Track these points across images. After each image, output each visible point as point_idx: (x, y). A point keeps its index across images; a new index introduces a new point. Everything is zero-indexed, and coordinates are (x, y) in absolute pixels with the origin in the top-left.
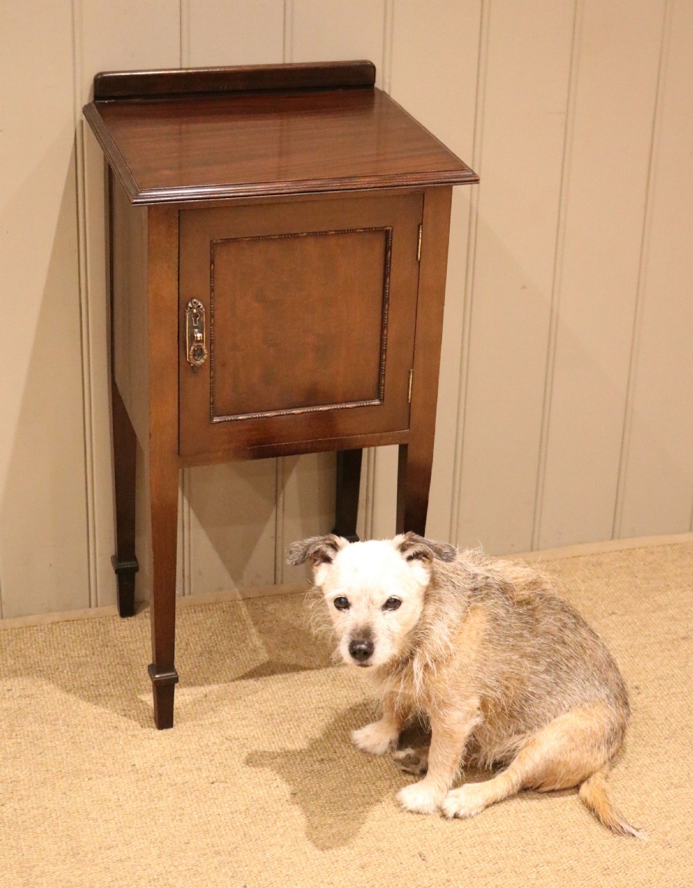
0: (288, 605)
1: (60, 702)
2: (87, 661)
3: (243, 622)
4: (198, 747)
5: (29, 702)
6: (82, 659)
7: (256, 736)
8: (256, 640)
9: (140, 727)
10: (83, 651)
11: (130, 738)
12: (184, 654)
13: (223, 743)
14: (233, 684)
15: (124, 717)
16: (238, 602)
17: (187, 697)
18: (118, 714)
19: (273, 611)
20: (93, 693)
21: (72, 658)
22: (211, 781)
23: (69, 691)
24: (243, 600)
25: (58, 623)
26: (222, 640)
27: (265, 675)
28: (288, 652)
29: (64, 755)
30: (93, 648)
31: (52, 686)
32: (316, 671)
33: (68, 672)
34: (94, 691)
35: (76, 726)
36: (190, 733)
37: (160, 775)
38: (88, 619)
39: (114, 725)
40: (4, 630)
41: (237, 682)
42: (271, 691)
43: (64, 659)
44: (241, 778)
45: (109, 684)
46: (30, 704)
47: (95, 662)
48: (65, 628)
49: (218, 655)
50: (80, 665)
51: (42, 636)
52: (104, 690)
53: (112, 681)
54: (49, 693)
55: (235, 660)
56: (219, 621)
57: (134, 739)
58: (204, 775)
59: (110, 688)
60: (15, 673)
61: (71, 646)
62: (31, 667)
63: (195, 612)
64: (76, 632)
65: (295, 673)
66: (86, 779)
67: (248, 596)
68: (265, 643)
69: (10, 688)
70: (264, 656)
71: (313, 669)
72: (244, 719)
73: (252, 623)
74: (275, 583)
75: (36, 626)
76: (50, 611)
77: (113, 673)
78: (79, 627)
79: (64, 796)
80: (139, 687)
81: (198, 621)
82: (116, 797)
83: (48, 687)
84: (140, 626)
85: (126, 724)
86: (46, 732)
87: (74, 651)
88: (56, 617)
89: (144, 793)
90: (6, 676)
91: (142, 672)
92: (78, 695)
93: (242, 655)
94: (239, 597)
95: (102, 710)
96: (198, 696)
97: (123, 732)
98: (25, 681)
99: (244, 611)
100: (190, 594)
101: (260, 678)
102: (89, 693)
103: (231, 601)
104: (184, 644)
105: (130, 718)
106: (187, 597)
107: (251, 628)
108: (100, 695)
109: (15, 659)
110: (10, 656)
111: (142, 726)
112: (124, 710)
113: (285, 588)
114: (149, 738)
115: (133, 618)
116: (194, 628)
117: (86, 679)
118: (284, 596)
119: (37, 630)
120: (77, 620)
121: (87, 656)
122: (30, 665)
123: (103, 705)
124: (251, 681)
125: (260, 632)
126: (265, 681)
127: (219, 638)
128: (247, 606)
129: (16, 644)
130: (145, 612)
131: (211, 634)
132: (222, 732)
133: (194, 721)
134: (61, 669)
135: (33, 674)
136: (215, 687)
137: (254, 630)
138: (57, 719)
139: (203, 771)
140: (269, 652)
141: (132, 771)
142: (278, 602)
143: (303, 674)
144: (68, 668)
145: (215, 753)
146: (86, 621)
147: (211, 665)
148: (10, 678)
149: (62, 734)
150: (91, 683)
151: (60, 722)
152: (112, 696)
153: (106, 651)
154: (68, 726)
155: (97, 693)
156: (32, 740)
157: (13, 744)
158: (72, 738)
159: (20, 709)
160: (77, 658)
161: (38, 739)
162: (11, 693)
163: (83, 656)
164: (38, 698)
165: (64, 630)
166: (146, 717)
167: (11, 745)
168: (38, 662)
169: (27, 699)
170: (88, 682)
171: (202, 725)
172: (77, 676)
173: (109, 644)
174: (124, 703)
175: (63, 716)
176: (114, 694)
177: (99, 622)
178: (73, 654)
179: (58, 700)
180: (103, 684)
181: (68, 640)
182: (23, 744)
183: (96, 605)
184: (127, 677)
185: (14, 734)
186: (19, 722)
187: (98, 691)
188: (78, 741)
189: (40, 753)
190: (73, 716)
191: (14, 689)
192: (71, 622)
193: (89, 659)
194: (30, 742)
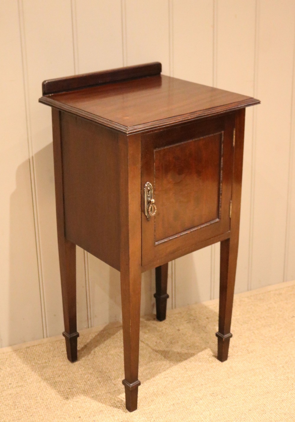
1: (37, 388)
2: (47, 365)
5: (21, 389)
6: (44, 364)
9: (79, 397)
10: (44, 360)
11: (75, 403)
12: (94, 357)
16: (115, 329)
17: (99, 379)
18: (67, 391)
20: (52, 381)
21: (39, 364)
23: (40, 382)
25: (29, 347)
26: (111, 348)
29: (43, 416)
30: (48, 359)
33: (38, 372)
34: (53, 380)
35: (47, 400)
36: (105, 397)
39: (66, 397)
40: (3, 353)
43: (35, 365)
44: (135, 418)
45: (60, 376)
46: (22, 390)
47: (51, 365)
49: (111, 355)
51: (22, 355)
52: (58, 379)
54: (30, 384)
55: (119, 357)
57: (77, 403)
58: (116, 419)
60: (12, 375)
61: (38, 358)
62: (20, 371)
64: (39, 351)
69: (10, 383)
75: (19, 350)
76: (24, 342)
77: (61, 370)
78: (40, 348)
80: (75, 376)
81: (97, 340)
83: (29, 380)
85: (72, 396)
86: (32, 404)
88: (28, 344)
91: (75, 368)
92: (45, 383)
96: (105, 378)
97: (71, 400)
98: (18, 379)
102: (51, 382)
104: (93, 352)
105: (73, 393)
106: (90, 328)
108: (56, 382)
109: (11, 368)
110: (8, 366)
112: (70, 389)
114: (85, 402)
116: (96, 343)
117: (48, 375)
119: (19, 352)
120: (38, 345)
123: (58, 387)
129: (10, 360)
135: (21, 375)
138: (37, 397)
141: (80, 420)
144: (38, 370)
147: (108, 361)
148: (10, 378)
149: (41, 404)
150: (51, 376)
151: (39, 398)
153: (55, 359)
154: (43, 400)
155: (54, 381)
156: (26, 409)
157: (17, 412)
158: (46, 406)
159: (17, 393)
160: (41, 364)
161: (29, 408)
162: (11, 385)
163: (44, 363)
164: (25, 387)
165: (32, 351)
166: (81, 391)
167: (16, 413)
168: (22, 368)
169: (20, 387)
170: (49, 376)
171: (110, 392)
172: (43, 373)
173: (56, 356)
174: (69, 385)
175: (40, 394)
176: (63, 381)
177: (50, 345)
178: (39, 362)
179: (36, 387)
180: (56, 376)
181: (35, 356)
182: (22, 411)
183: (47, 337)
184: (68, 371)
185: (16, 407)
186: (18, 400)
187: (55, 380)
188: (49, 407)
189: (31, 416)
190: (44, 394)
191: (12, 383)
192: (36, 346)
193: (47, 364)
194: (25, 410)
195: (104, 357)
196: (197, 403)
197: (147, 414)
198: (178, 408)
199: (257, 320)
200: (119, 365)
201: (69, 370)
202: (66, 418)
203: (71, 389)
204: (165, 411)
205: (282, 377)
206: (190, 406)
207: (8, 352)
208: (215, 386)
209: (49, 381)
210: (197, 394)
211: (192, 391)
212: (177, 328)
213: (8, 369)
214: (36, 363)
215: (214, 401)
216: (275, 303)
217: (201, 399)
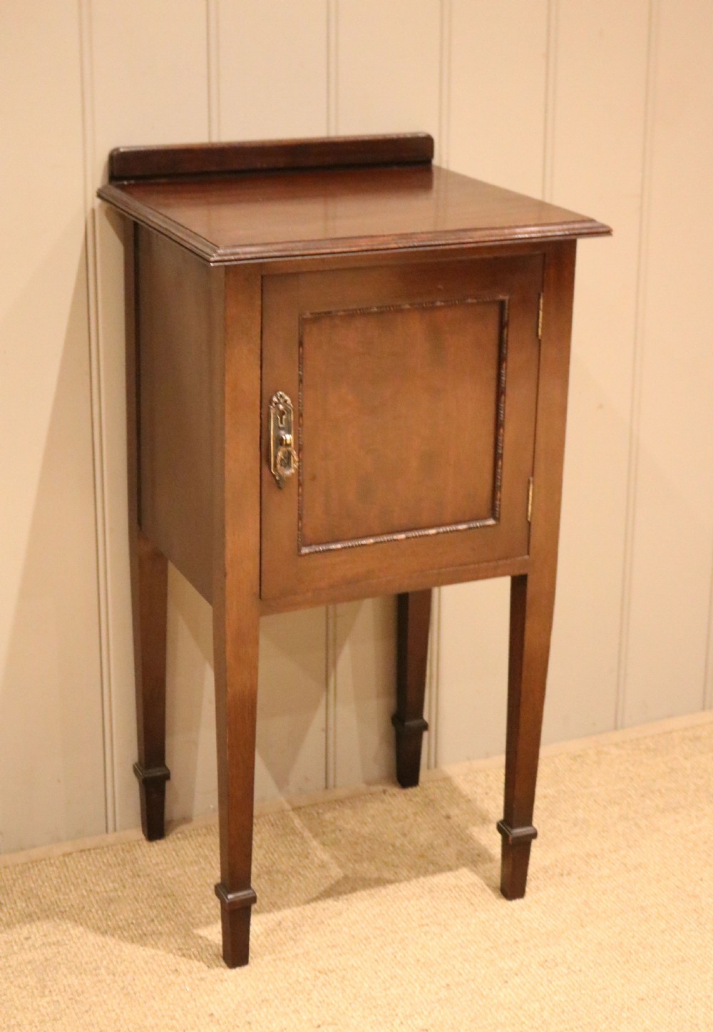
0: (348, 812)
1: (97, 947)
2: (119, 896)
3: (300, 835)
4: (287, 985)
5: (56, 951)
6: (111, 894)
8: (322, 855)
10: (111, 885)
11: (197, 982)
13: (316, 977)
14: (308, 906)
15: (183, 958)
16: (287, 813)
17: (256, 927)
18: (174, 954)
19: (332, 820)
20: (135, 932)
21: (98, 893)
22: (316, 1024)
23: (104, 933)
24: (293, 810)
25: (71, 854)
27: (345, 893)
28: (365, 865)
29: (118, 1011)
30: (121, 881)
31: (81, 929)
33: (97, 911)
34: (136, 930)
35: (124, 974)
36: (272, 969)
37: (249, 1023)
38: (107, 847)
39: (173, 968)
40: (5, 868)
41: (313, 904)
42: (357, 911)
43: (88, 895)
45: (153, 921)
46: (59, 952)
47: (128, 896)
48: (81, 859)
51: (54, 871)
52: (149, 928)
53: (156, 917)
55: (301, 879)
57: (203, 983)
58: (305, 1018)
59: (156, 925)
60: (30, 917)
61: (94, 880)
62: (49, 908)
64: (96, 863)
67: (298, 805)
68: (334, 857)
69: (27, 936)
70: (336, 872)
71: (401, 881)
72: (334, 946)
73: (311, 835)
74: (327, 787)
75: (44, 860)
76: (59, 840)
77: (155, 907)
78: (98, 857)
83: (77, 931)
84: (174, 850)
85: (188, 966)
86: (88, 984)
87: (98, 885)
88: (68, 847)
90: (19, 922)
91: (191, 903)
92: (116, 936)
93: (309, 873)
94: (287, 807)
95: (153, 951)
96: (269, 925)
97: (186, 976)
98: (46, 926)
99: (297, 822)
102: (131, 933)
103: (280, 813)
105: (191, 958)
107: (311, 841)
108: (145, 934)
109: (26, 901)
110: (19, 898)
111: (208, 967)
112: (180, 949)
113: (341, 793)
114: (222, 981)
115: (161, 843)
117: (122, 917)
118: (341, 802)
119: (46, 864)
120: (94, 849)
121: (116, 890)
122: (46, 907)
123: (152, 945)
124: (330, 902)
125: (324, 844)
128: (299, 816)
129: (24, 883)
130: (176, 833)
132: (312, 964)
134: (87, 908)
135: (53, 917)
136: (287, 912)
137: (315, 844)
138: (98, 968)
139: (302, 1013)
140: (341, 866)
141: (212, 1021)
142: (335, 809)
144: (96, 906)
145: (311, 990)
146: (106, 849)
148: (24, 923)
149: (109, 985)
150: (130, 921)
151: (103, 971)
152: (161, 934)
154: (114, 975)
155: (140, 932)
156: (71, 996)
157: (48, 1003)
158: (122, 989)
159: (46, 960)
160: (105, 894)
161: (79, 995)
162: (30, 942)
163: (111, 891)
164: (67, 945)
165: (80, 862)
166: (210, 955)
167: (46, 1005)
168: (56, 903)
169: (53, 947)
170: (126, 920)
171: (284, 959)
172: (110, 914)
173: (141, 874)
174: (179, 940)
175: (105, 963)
176: (163, 931)
177: (123, 850)
178: (98, 889)
179: (93, 944)
180: (145, 921)
181: (88, 873)
182: (62, 1002)
183: (115, 830)
184: (173, 910)
185: (47, 992)
186: (50, 975)
187: (142, 930)
188: (132, 992)
189: (87, 1012)
190: (117, 962)
191: (32, 936)
192: (87, 852)
193: (120, 894)
194: (70, 999)
195: (264, 878)
196: (507, 982)
199: (643, 796)
200: (304, 895)
201: (175, 906)
202: (177, 1016)
204: (426, 1001)
206: (491, 989)
209: (128, 932)
211: (493, 955)
212: (444, 813)
216: (686, 758)
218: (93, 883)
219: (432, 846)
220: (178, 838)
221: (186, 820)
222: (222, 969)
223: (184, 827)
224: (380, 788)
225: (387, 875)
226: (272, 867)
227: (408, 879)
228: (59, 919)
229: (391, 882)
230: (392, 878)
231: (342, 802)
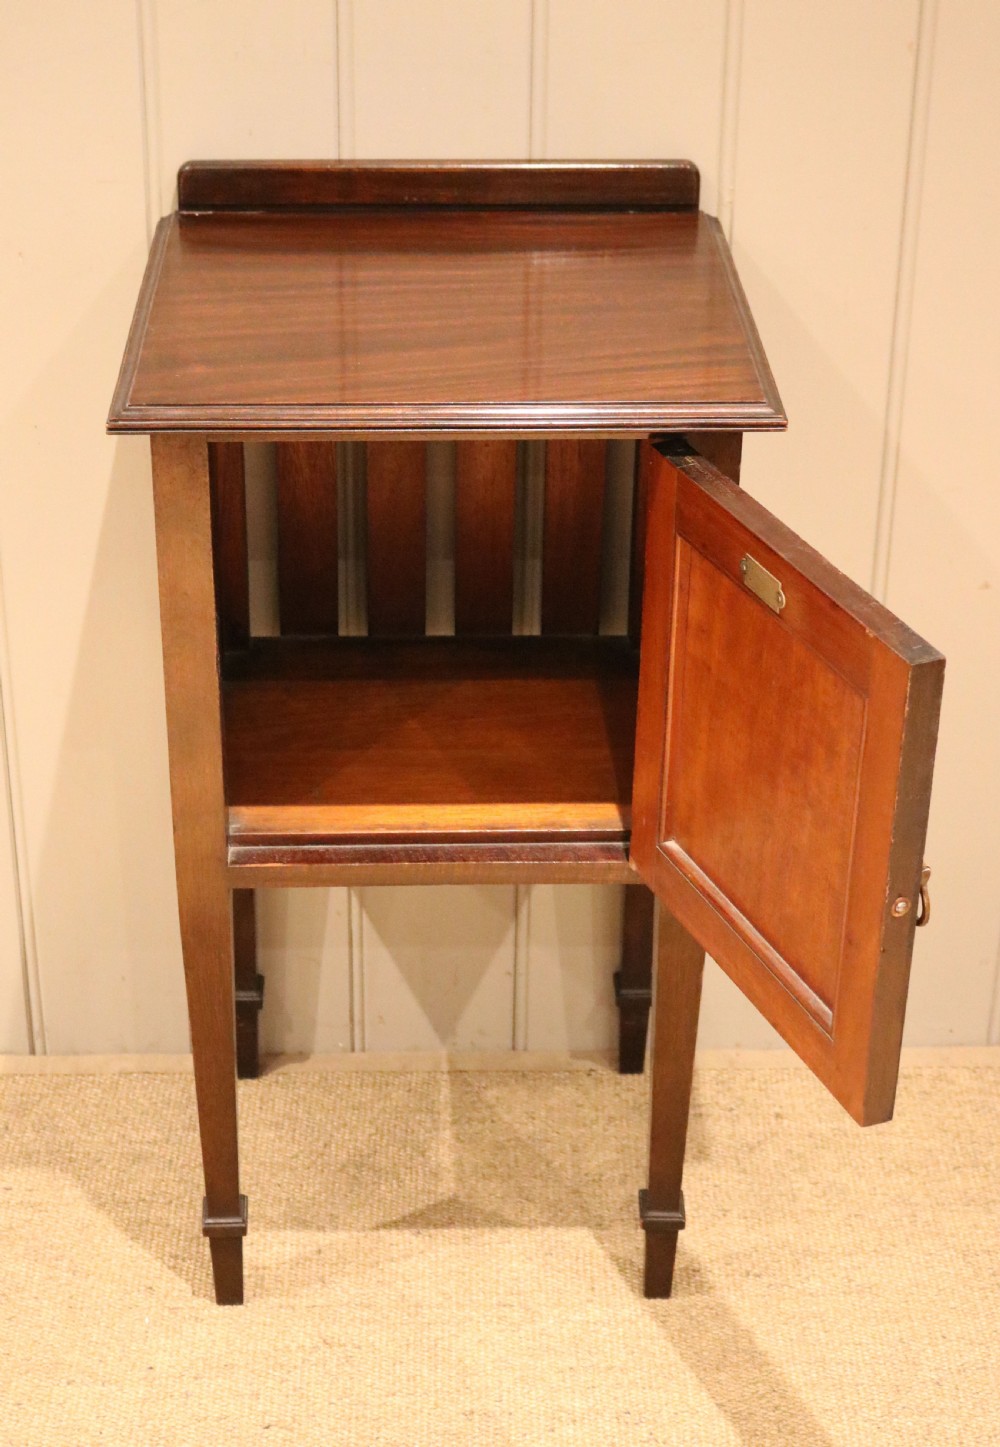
0: (523, 1094)
1: (79, 1225)
2: (153, 1154)
3: (436, 1116)
4: (271, 1350)
5: (29, 1217)
6: (145, 1148)
7: (377, 1344)
8: (444, 1152)
9: (190, 1294)
10: (153, 1133)
11: (166, 1313)
12: (314, 1163)
13: (316, 1348)
14: (375, 1234)
15: (170, 1272)
16: (439, 1076)
17: (288, 1249)
18: (163, 1262)
19: (493, 1101)
20: (138, 1215)
21: (130, 1143)
22: (267, 1422)
23: (101, 1206)
24: (449, 1072)
25: (131, 1073)
26: (388, 1145)
27: (436, 1226)
28: (493, 1185)
29: (47, 1329)
30: (170, 1130)
31: (78, 1192)
32: (526, 1230)
33: (113, 1169)
34: (142, 1211)
35: (87, 1276)
36: (268, 1320)
37: (187, 1395)
39: (149, 1283)
40: (40, 1075)
41: (382, 1232)
42: (434, 1259)
43: (117, 1143)
45: (171, 1202)
46: (30, 1220)
47: (164, 1157)
48: (139, 1086)
49: (371, 1174)
50: (138, 1158)
51: (96, 1095)
52: (159, 1214)
53: (178, 1198)
55: (395, 1186)
56: (397, 1106)
57: (172, 1316)
58: (260, 1408)
59: (169, 1212)
60: (28, 1158)
61: (136, 1121)
62: (58, 1151)
63: (361, 1085)
64: (154, 1095)
65: (487, 1230)
66: (64, 1381)
67: (460, 1066)
68: (459, 1163)
69: (9, 1185)
70: (447, 1187)
71: (521, 1226)
72: (368, 1307)
73: (449, 1119)
74: (514, 1048)
75: (94, 1075)
76: (124, 1050)
77: (186, 1182)
78: (162, 1086)
79: (16, 1408)
81: (360, 1103)
82: (99, 1426)
83: (71, 1193)
84: (261, 1099)
85: (169, 1285)
86: (36, 1278)
87: (137, 1130)
88: (130, 1062)
89: (148, 1427)
90: (12, 1162)
92: (113, 1214)
93: (411, 1180)
94: (445, 1067)
95: (140, 1251)
96: (309, 1248)
97: (158, 1299)
98: (39, 1176)
99: (444, 1093)
100: (363, 1050)
101: (424, 1232)
102: (133, 1215)
103: (429, 1073)
104: (321, 1144)
105: (180, 1275)
106: (357, 1054)
107: (444, 1129)
108: (148, 1221)
109: (38, 1132)
110: (33, 1126)
111: (194, 1293)
113: (528, 1060)
114: (197, 1318)
115: (254, 1082)
116: (349, 1114)
117: (137, 1187)
118: (522, 1075)
121: (155, 1142)
122: (57, 1147)
123: (145, 1241)
124: (407, 1234)
125: (458, 1139)
126: (430, 1236)
127: (385, 1141)
128: (453, 1085)
129: (51, 1102)
130: (279, 1074)
131: (373, 1131)
132: (323, 1327)
133: (284, 1298)
134: (104, 1162)
135: (55, 1165)
136: (343, 1235)
137: (447, 1134)
138: (62, 1257)
139: (261, 1401)
140: (459, 1180)
141: (145, 1379)
142: (506, 1085)
143: (502, 1232)
144: (116, 1162)
145: (295, 1367)
146: (177, 1076)
147: (351, 1192)
148: (17, 1166)
149: (60, 1286)
150: (142, 1196)
151: (65, 1263)
152: (168, 1225)
154: (74, 1273)
155: (145, 1215)
158: (72, 1297)
159: (10, 1228)
160: (137, 1146)
162: (7, 1196)
163: (149, 1142)
164: (47, 1211)
165: (135, 1088)
168: (73, 1144)
169: (29, 1209)
170: (140, 1194)
171: (294, 1307)
172: (126, 1178)
175: (74, 1251)
176: (172, 1222)
178: (134, 1136)
179: (78, 1220)
180: (161, 1200)
181: (135, 1109)
187: (149, 1215)
188: (79, 1305)
190: (90, 1255)
191: (16, 1187)
192: (151, 1076)
193: (156, 1150)
196: (553, 1430)
197: (366, 1422)
198: (477, 1431)
203: (179, 1261)
204: (429, 1428)
205: (910, 1424)
206: (525, 1435)
207: (58, 1076)
208: (650, 1387)
209: (130, 1212)
210: (573, 1400)
211: (564, 1381)
213: (30, 1135)
214: (124, 1136)
215: (616, 1440)
217: (574, 1421)
218: (133, 1124)
219: (598, 1181)
220: (277, 1082)
221: (302, 1056)
222: (208, 1302)
223: (292, 1068)
224: (589, 1065)
225: (508, 1212)
226: (369, 1156)
227: (531, 1225)
228: (61, 1170)
229: (505, 1223)
230: (513, 1217)
231: (524, 1076)
